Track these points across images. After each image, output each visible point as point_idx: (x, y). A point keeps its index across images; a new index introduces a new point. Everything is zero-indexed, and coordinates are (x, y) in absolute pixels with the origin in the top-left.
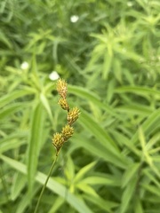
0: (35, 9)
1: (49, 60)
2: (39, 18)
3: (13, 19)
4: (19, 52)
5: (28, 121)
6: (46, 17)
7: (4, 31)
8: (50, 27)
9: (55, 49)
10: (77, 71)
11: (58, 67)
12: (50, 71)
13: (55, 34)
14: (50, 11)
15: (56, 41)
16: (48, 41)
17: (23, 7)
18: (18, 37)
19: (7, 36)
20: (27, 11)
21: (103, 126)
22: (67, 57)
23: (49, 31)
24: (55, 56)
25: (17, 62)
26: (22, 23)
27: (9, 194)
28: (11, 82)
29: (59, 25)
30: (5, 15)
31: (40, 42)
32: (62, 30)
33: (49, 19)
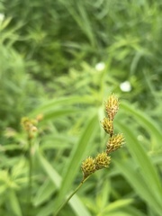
0: (131, 13)
1: (126, 68)
2: (132, 24)
3: (106, 17)
4: (100, 51)
5: (82, 126)
6: (140, 25)
7: (92, 26)
8: (138, 36)
9: (136, 59)
10: (149, 90)
11: (133, 79)
12: (123, 79)
13: (142, 44)
14: (144, 19)
15: (140, 51)
16: (132, 49)
17: (120, 8)
18: (104, 35)
19: (95, 32)
20: (123, 14)
22: (145, 71)
23: (137, 40)
24: (133, 66)
25: (94, 60)
26: (113, 24)
27: (35, 195)
28: (81, 79)
29: (149, 37)
30: (99, 10)
31: (124, 47)
32: (151, 43)
33: (143, 27)
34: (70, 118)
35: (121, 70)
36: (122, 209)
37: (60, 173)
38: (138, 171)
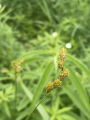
0: (72, 4)
1: (69, 35)
2: (72, 11)
3: (58, 7)
4: (55, 25)
5: (44, 67)
6: (77, 11)
7: (50, 12)
8: (76, 17)
9: (75, 31)
10: (82, 48)
11: (73, 41)
12: (67, 42)
13: (78, 22)
14: (79, 8)
15: (77, 26)
16: (72, 25)
17: (66, 2)
18: (57, 17)
19: (52, 15)
20: (67, 5)
21: (85, 87)
22: (80, 37)
23: (75, 20)
24: (73, 34)
25: (51, 31)
26: (62, 11)
27: (18, 105)
28: (44, 41)
29: (82, 18)
30: (54, 3)
31: (68, 24)
32: (83, 21)
33: (78, 13)
34: (37, 63)
35: (66, 36)
36: (66, 113)
37: (32, 92)
38: (76, 91)
